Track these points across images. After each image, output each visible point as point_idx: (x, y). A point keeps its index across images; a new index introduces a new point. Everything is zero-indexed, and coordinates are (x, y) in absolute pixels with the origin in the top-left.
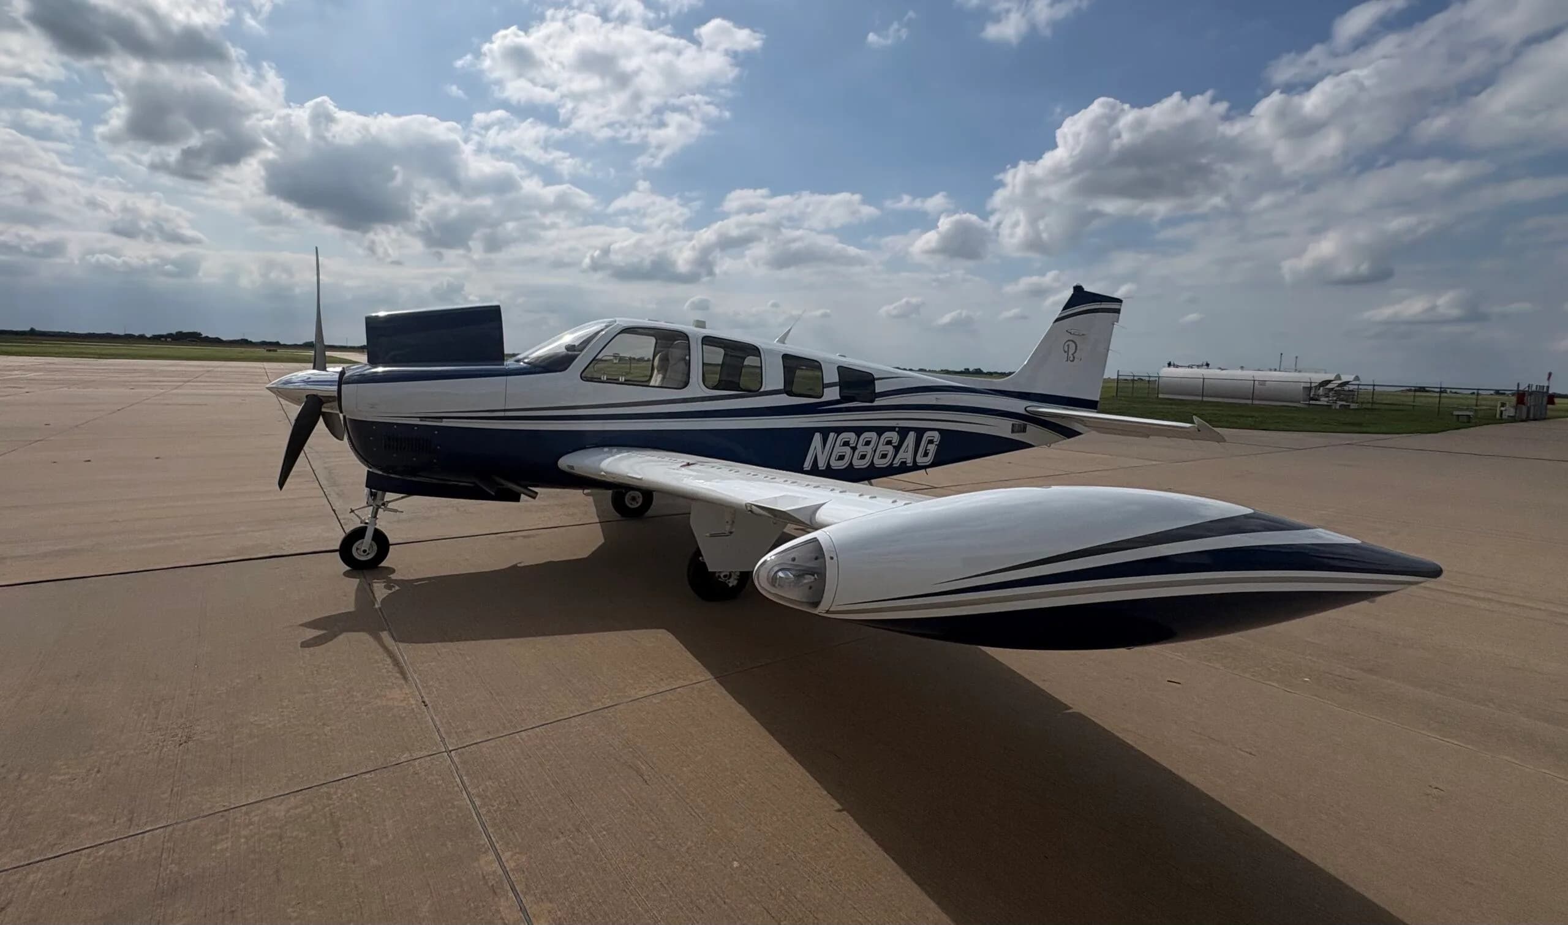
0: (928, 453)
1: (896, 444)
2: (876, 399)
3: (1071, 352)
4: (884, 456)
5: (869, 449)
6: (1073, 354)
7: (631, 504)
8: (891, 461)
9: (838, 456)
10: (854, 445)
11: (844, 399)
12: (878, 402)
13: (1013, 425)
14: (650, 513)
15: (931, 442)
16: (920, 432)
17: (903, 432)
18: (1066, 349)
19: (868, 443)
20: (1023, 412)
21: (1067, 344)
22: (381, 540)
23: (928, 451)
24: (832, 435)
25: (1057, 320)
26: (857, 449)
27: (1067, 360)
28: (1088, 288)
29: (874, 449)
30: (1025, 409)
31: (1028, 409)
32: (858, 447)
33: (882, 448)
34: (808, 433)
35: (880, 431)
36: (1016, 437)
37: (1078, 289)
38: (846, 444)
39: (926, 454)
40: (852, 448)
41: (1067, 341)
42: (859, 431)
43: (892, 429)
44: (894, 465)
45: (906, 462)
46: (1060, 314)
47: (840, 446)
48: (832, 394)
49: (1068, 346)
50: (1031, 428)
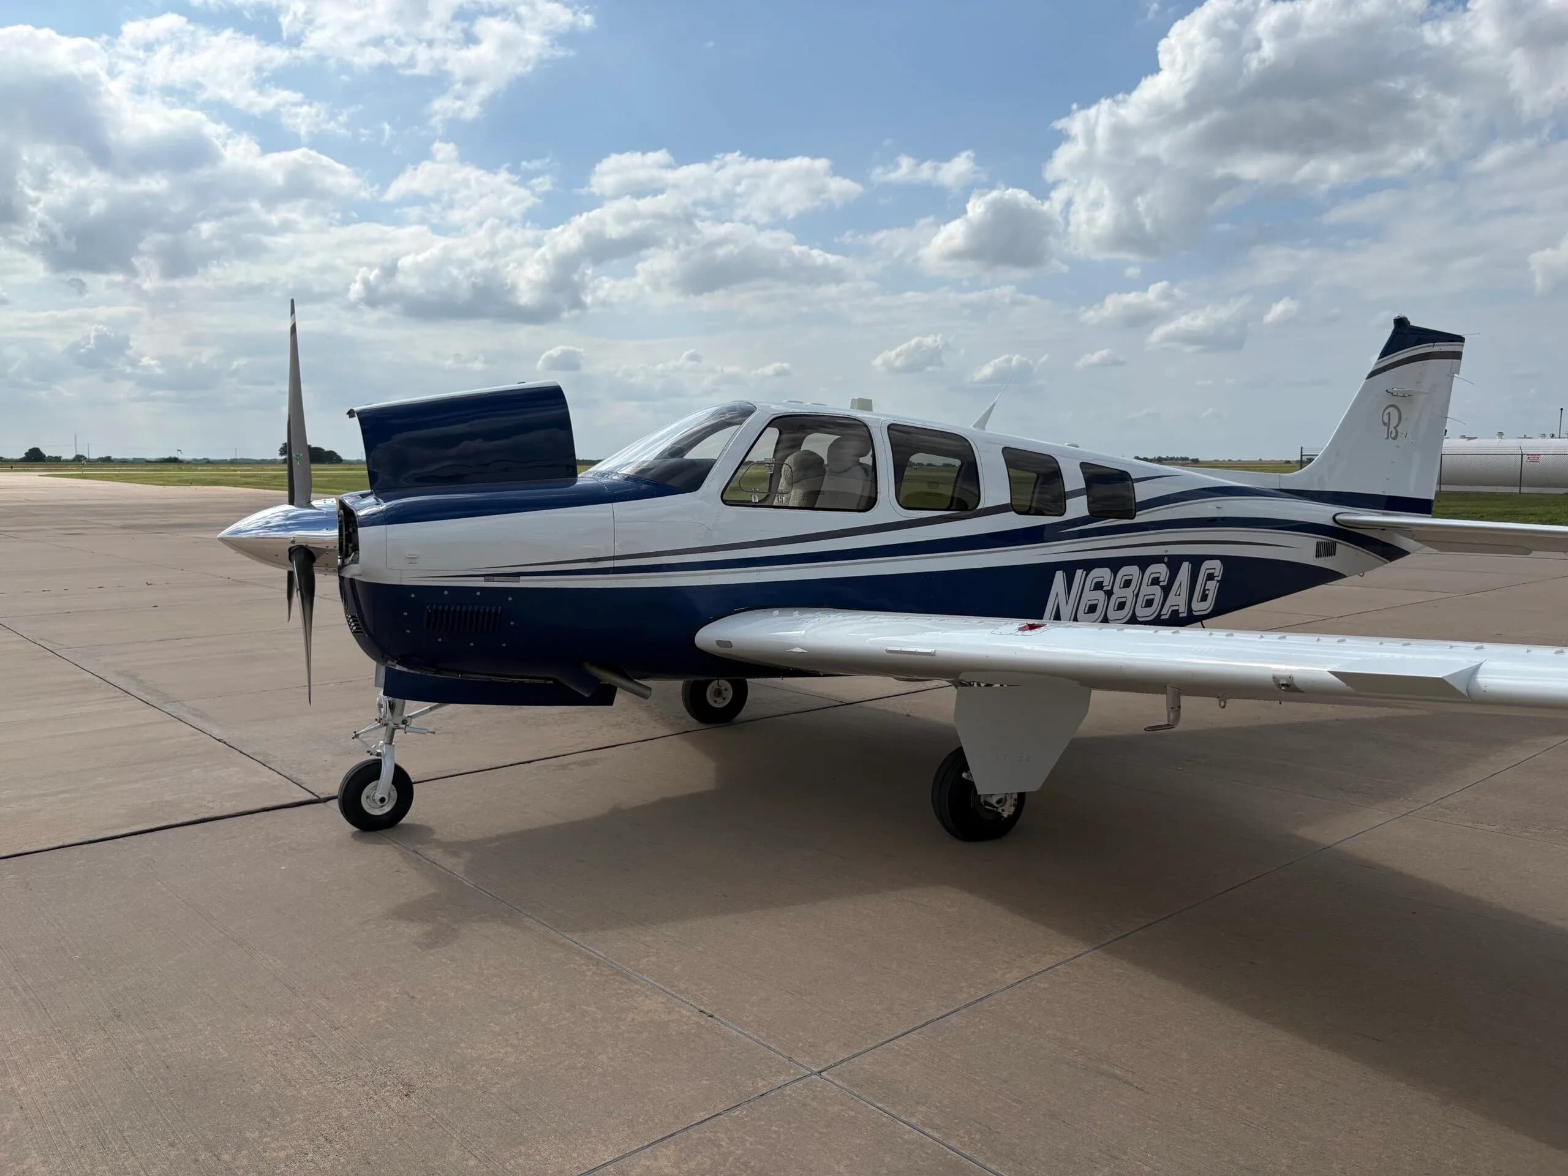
0: (1207, 595)
1: (1165, 583)
2: (1138, 513)
3: (1394, 421)
4: (1149, 603)
5: (1129, 593)
6: (1395, 428)
7: (715, 702)
8: (1158, 610)
9: (1088, 606)
10: (1109, 588)
11: (1094, 516)
12: (1142, 517)
13: (1318, 544)
14: (743, 714)
15: (1210, 577)
16: (1197, 562)
17: (1174, 563)
18: (1386, 420)
19: (1127, 584)
20: (1331, 523)
21: (1387, 411)
22: (403, 782)
23: (1207, 592)
24: (1079, 573)
25: (1373, 374)
26: (1113, 593)
27: (1388, 438)
28: (1414, 322)
29: (1136, 592)
30: (1334, 518)
31: (1337, 517)
32: (1114, 590)
33: (1148, 590)
34: (1047, 570)
35: (1142, 563)
36: (1325, 563)
37: (1401, 323)
38: (1099, 586)
39: (1204, 598)
40: (1106, 592)
41: (1385, 409)
42: (1115, 565)
43: (1158, 559)
44: (1163, 617)
45: (1178, 610)
46: (1377, 364)
47: (1090, 590)
48: (1077, 508)
49: (1389, 414)
50: (1343, 549)
